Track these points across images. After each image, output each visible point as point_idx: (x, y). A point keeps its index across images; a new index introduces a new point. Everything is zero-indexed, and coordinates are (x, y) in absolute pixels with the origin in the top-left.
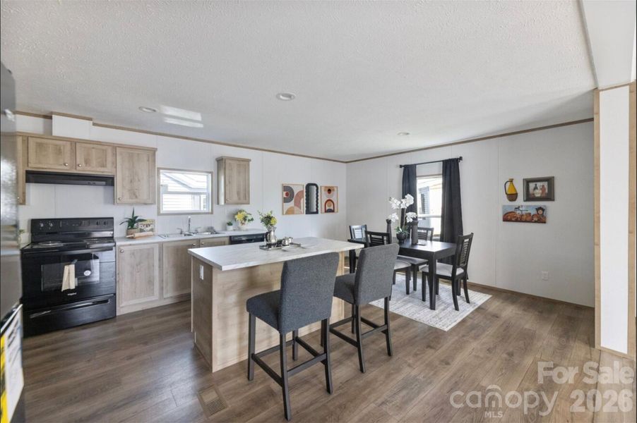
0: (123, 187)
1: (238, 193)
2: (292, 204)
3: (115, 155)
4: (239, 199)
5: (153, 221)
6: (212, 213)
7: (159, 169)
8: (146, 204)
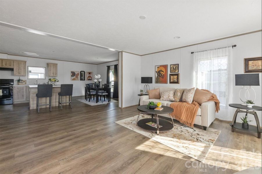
0: (16, 71)
1: (53, 73)
2: (75, 77)
3: (14, 63)
4: (53, 75)
5: (26, 81)
6: (45, 79)
7: (28, 66)
8: (23, 76)
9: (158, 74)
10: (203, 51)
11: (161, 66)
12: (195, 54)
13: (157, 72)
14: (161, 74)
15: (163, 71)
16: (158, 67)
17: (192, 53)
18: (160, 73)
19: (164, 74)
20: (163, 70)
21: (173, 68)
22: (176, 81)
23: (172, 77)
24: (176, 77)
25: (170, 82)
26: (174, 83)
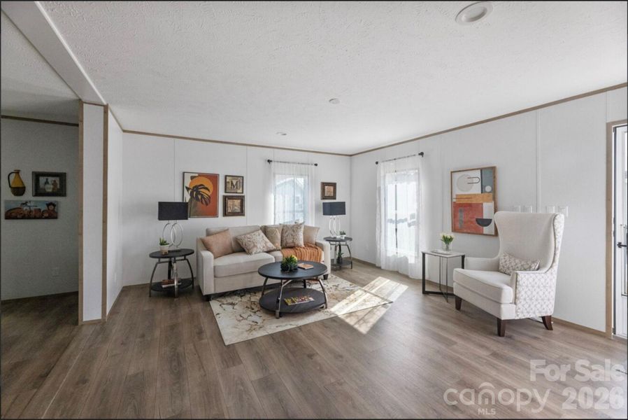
9: (191, 195)
11: (201, 175)
12: (273, 163)
13: (188, 189)
14: (202, 195)
15: (207, 189)
16: (192, 178)
17: (269, 161)
18: (198, 193)
19: (209, 194)
20: (209, 188)
21: (232, 183)
22: (239, 210)
23: (230, 202)
24: (237, 202)
25: (225, 214)
26: (234, 214)
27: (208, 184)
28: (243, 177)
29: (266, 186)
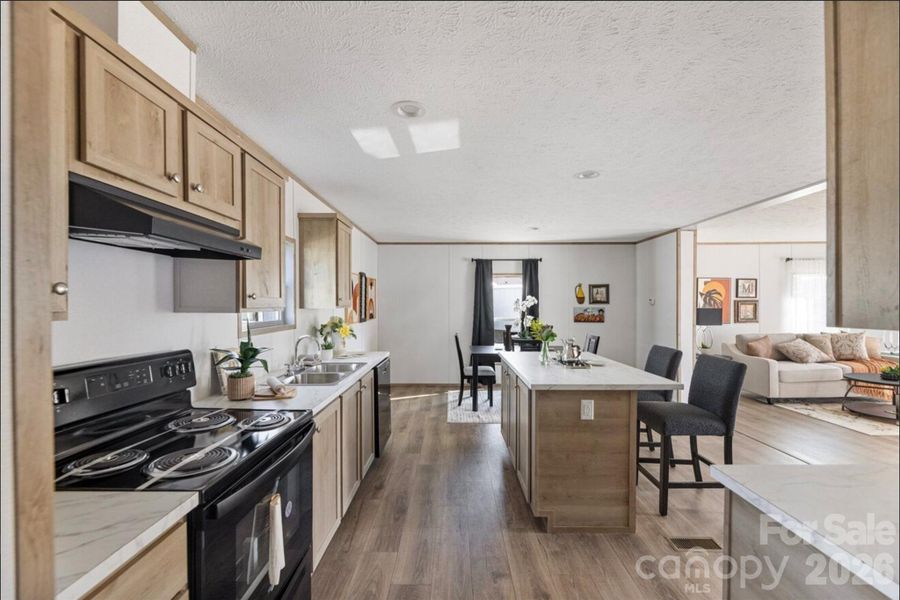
6: (295, 326)
9: (705, 300)
10: (809, 259)
11: (714, 280)
12: (793, 262)
13: (702, 294)
14: (715, 301)
15: (719, 294)
16: (706, 283)
17: (788, 259)
18: (711, 298)
19: (722, 299)
20: (718, 290)
21: (744, 287)
22: (751, 316)
23: (742, 308)
24: (750, 307)
25: (737, 320)
26: (747, 320)
27: (721, 289)
28: (756, 280)
29: (784, 286)
